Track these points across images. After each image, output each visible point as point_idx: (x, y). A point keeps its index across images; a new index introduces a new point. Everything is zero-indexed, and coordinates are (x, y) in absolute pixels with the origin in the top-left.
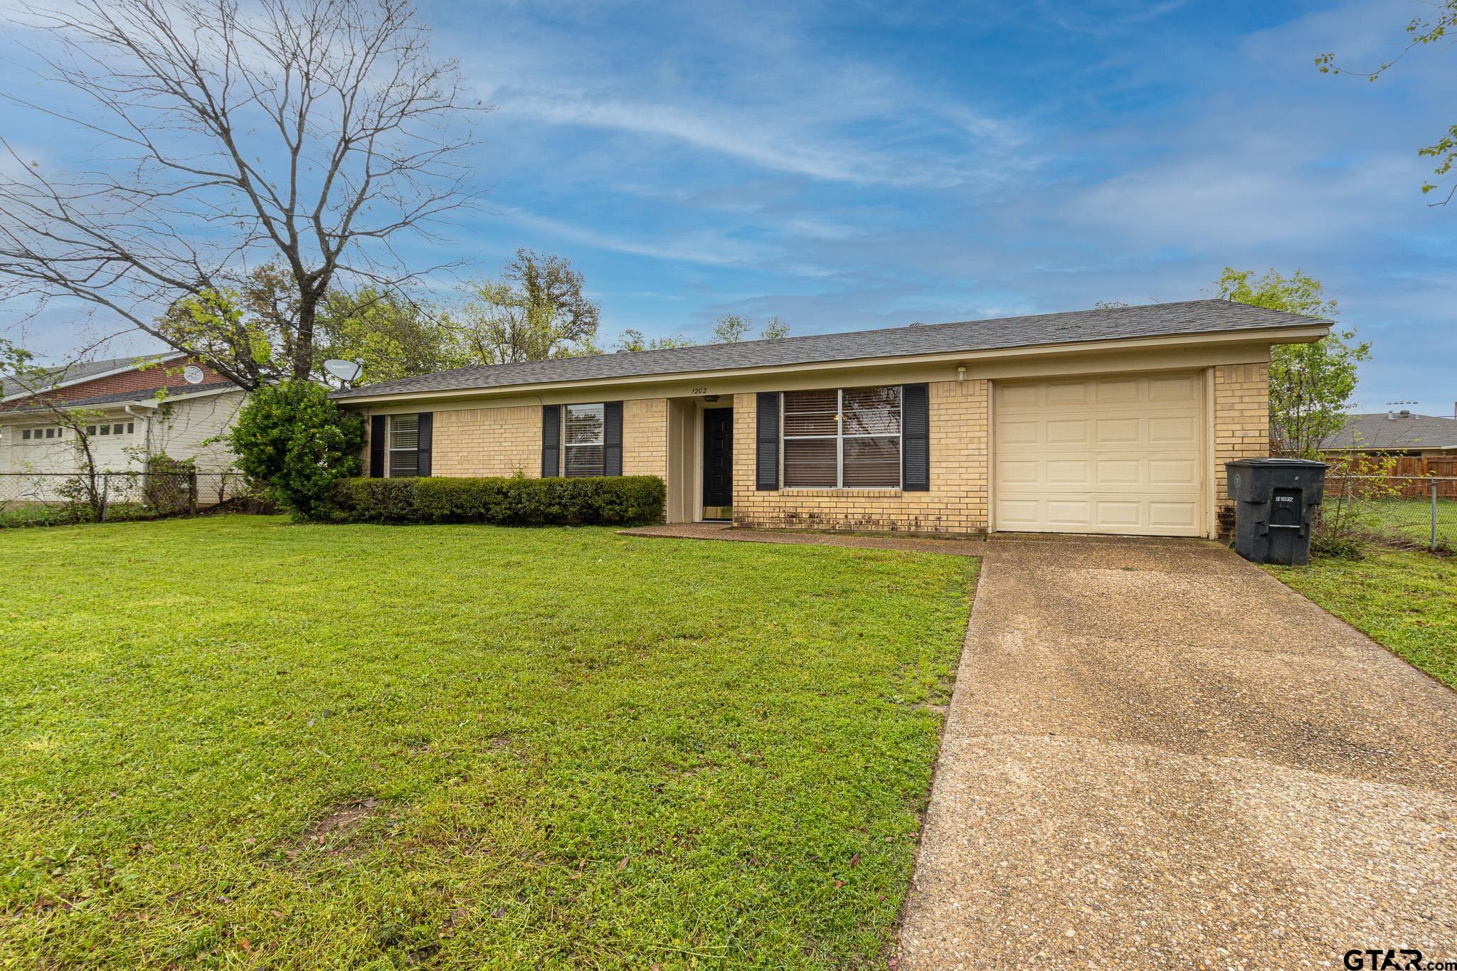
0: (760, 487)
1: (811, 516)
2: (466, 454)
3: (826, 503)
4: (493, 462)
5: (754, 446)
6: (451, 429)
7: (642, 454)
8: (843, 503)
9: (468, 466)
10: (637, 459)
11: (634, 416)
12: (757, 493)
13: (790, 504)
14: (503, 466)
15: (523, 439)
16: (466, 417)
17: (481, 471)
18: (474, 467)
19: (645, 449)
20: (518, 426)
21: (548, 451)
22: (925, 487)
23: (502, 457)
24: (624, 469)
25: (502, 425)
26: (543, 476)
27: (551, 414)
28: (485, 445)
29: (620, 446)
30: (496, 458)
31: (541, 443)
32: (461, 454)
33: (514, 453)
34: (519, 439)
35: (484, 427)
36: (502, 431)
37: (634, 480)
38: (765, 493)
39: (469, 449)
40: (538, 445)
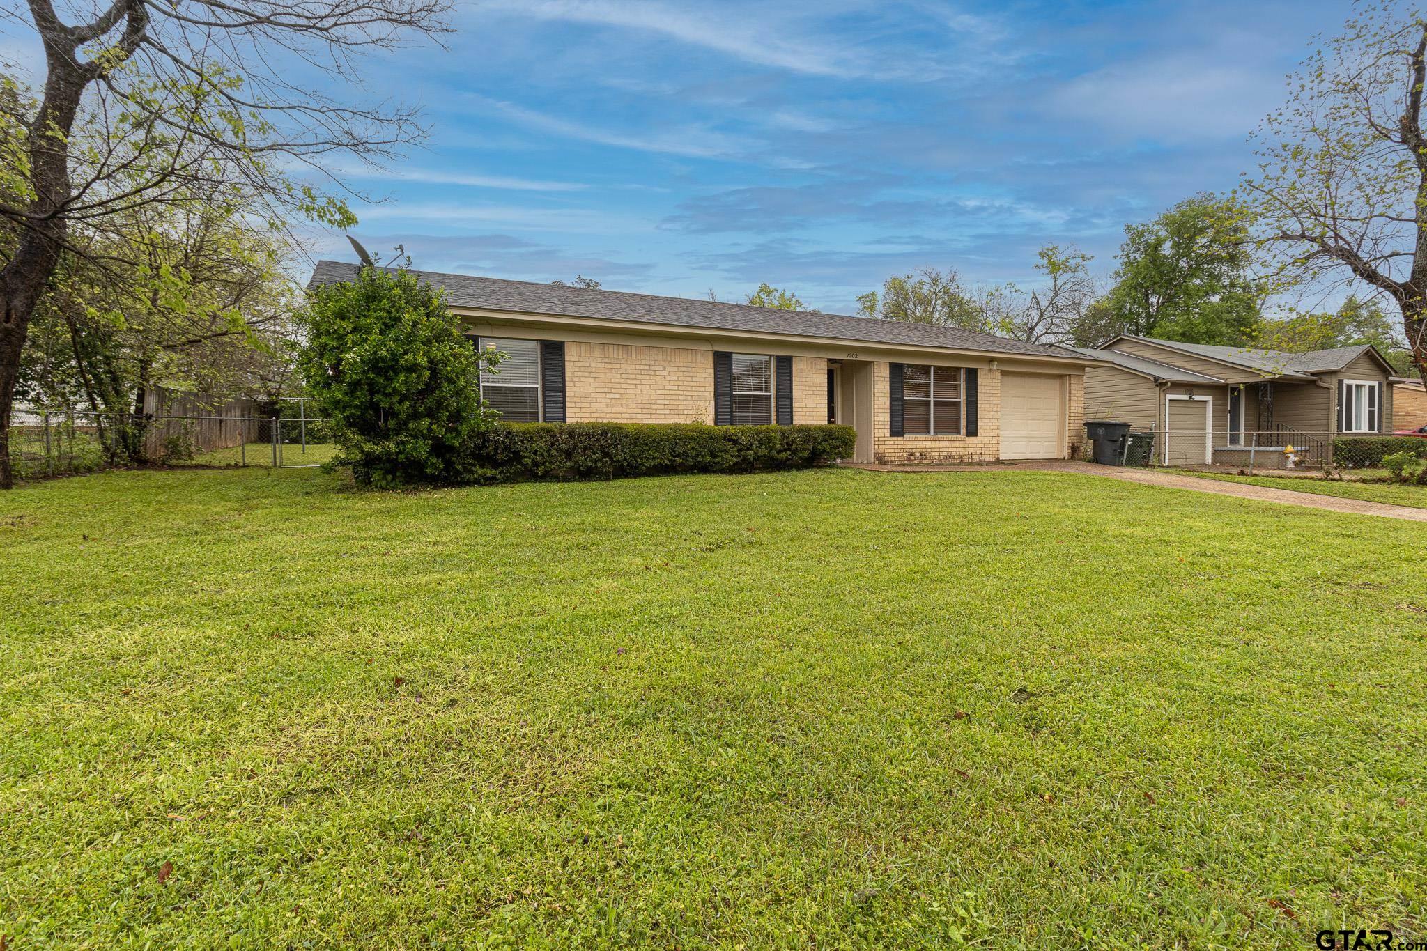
0: (893, 434)
1: (921, 455)
2: (617, 396)
3: (929, 445)
4: (654, 407)
5: (888, 403)
6: (593, 365)
7: (809, 405)
8: (939, 445)
9: (620, 410)
10: (805, 409)
11: (801, 371)
12: (890, 439)
13: (910, 446)
14: (667, 412)
15: (691, 384)
16: (616, 353)
17: (639, 416)
18: (629, 411)
19: (811, 401)
20: (685, 369)
21: (719, 398)
22: (975, 434)
23: (667, 402)
24: (795, 418)
25: (664, 367)
26: (716, 424)
27: (722, 361)
28: (643, 387)
29: (790, 397)
30: (659, 402)
31: (713, 389)
32: (611, 396)
33: (681, 398)
34: (686, 384)
35: (641, 367)
36: (666, 373)
37: (802, 429)
38: (895, 438)
39: (622, 391)
40: (710, 391)
